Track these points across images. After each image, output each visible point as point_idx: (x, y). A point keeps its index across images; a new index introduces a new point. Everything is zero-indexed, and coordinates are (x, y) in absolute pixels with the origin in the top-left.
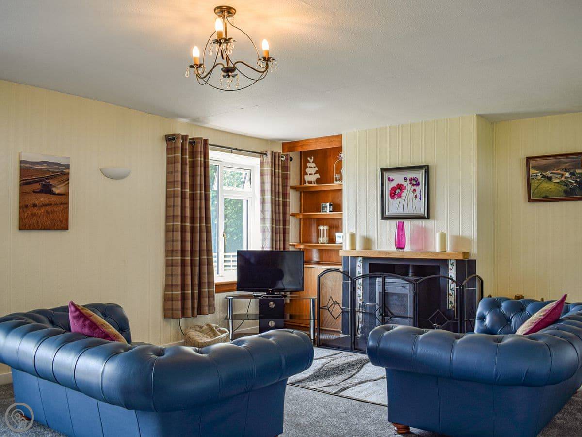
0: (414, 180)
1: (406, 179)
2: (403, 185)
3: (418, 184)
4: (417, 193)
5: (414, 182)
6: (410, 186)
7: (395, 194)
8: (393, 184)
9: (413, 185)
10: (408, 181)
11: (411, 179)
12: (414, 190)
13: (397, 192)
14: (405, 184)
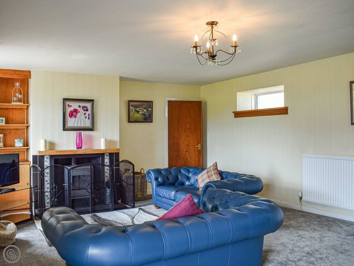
0: (85, 107)
1: (80, 106)
2: (78, 110)
3: (87, 110)
4: (87, 115)
5: (85, 109)
6: (82, 111)
7: (72, 115)
8: (71, 109)
9: (85, 110)
10: (81, 108)
11: (83, 107)
12: (85, 113)
13: (74, 114)
14: (79, 109)
